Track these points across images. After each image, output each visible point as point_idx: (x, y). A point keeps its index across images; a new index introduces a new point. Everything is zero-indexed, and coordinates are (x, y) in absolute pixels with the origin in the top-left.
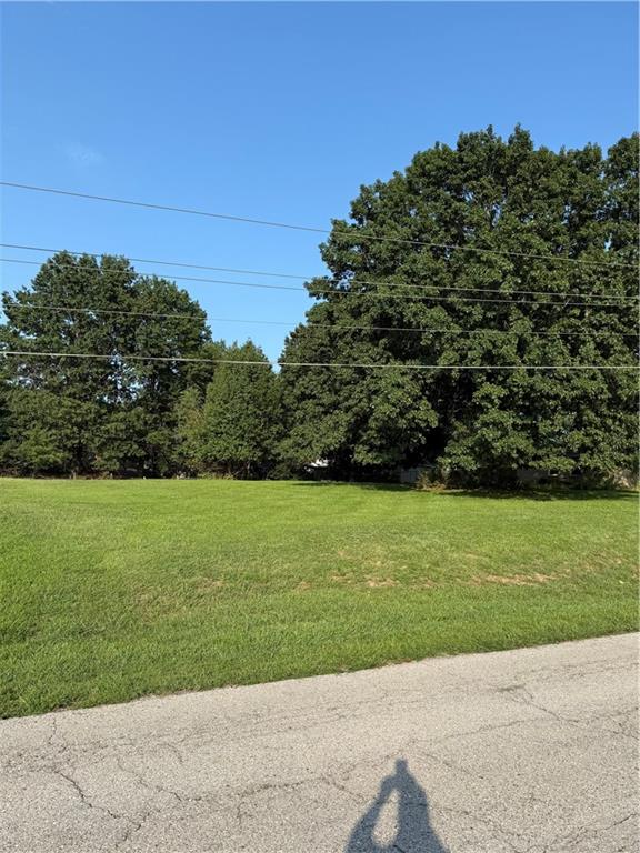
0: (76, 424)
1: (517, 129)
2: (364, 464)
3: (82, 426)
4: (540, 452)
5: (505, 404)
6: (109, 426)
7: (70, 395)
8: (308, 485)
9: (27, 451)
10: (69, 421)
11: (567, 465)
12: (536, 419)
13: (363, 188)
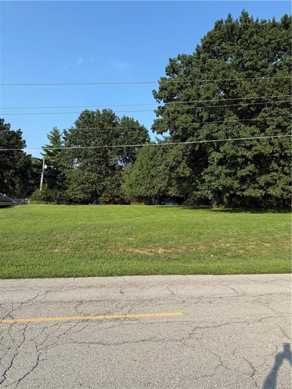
0: (90, 182)
1: (243, 13)
3: (93, 183)
4: (243, 187)
6: (103, 183)
7: (88, 170)
8: (164, 207)
9: (69, 193)
10: (87, 181)
11: (258, 193)
12: (236, 170)
13: (170, 60)
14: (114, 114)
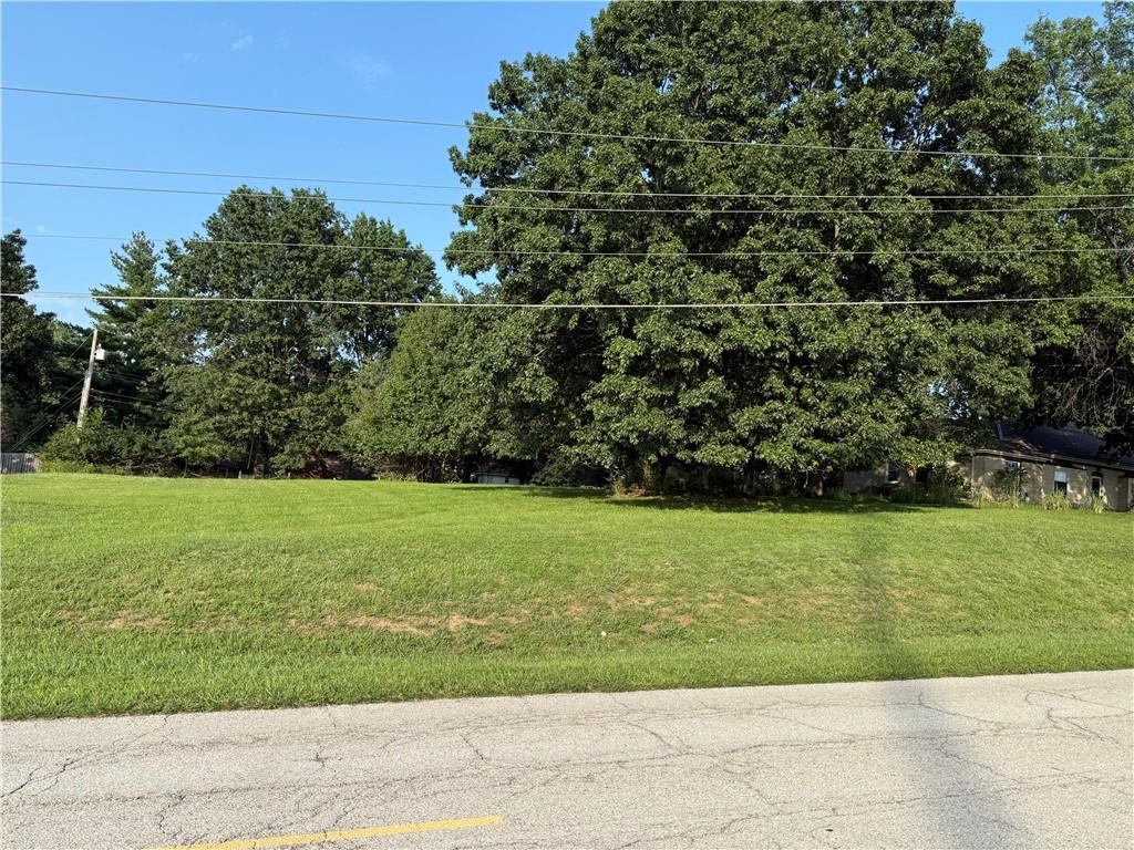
0: (246, 408)
2: (499, 456)
3: (256, 410)
4: (695, 439)
5: (637, 367)
6: (289, 411)
7: (239, 371)
10: (236, 403)
11: (733, 456)
12: (677, 389)
13: (504, 66)
14: (332, 205)
